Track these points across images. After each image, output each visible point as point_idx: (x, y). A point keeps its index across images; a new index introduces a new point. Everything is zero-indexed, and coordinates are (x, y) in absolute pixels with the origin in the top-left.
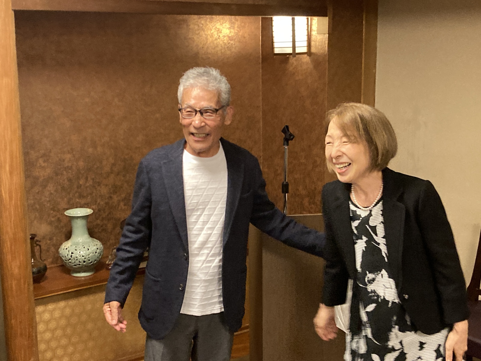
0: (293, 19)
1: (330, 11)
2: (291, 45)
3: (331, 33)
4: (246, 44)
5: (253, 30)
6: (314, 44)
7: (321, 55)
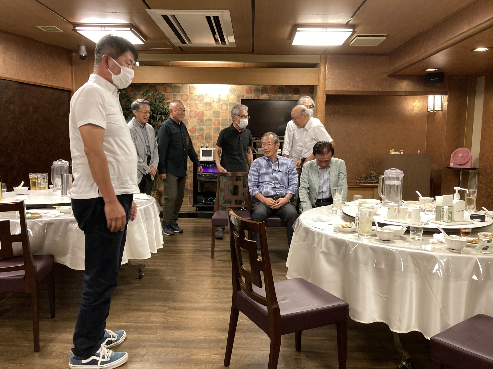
0: (434, 97)
1: (449, 93)
2: (433, 107)
3: (449, 101)
4: (421, 109)
5: (424, 103)
6: (444, 107)
7: (445, 111)
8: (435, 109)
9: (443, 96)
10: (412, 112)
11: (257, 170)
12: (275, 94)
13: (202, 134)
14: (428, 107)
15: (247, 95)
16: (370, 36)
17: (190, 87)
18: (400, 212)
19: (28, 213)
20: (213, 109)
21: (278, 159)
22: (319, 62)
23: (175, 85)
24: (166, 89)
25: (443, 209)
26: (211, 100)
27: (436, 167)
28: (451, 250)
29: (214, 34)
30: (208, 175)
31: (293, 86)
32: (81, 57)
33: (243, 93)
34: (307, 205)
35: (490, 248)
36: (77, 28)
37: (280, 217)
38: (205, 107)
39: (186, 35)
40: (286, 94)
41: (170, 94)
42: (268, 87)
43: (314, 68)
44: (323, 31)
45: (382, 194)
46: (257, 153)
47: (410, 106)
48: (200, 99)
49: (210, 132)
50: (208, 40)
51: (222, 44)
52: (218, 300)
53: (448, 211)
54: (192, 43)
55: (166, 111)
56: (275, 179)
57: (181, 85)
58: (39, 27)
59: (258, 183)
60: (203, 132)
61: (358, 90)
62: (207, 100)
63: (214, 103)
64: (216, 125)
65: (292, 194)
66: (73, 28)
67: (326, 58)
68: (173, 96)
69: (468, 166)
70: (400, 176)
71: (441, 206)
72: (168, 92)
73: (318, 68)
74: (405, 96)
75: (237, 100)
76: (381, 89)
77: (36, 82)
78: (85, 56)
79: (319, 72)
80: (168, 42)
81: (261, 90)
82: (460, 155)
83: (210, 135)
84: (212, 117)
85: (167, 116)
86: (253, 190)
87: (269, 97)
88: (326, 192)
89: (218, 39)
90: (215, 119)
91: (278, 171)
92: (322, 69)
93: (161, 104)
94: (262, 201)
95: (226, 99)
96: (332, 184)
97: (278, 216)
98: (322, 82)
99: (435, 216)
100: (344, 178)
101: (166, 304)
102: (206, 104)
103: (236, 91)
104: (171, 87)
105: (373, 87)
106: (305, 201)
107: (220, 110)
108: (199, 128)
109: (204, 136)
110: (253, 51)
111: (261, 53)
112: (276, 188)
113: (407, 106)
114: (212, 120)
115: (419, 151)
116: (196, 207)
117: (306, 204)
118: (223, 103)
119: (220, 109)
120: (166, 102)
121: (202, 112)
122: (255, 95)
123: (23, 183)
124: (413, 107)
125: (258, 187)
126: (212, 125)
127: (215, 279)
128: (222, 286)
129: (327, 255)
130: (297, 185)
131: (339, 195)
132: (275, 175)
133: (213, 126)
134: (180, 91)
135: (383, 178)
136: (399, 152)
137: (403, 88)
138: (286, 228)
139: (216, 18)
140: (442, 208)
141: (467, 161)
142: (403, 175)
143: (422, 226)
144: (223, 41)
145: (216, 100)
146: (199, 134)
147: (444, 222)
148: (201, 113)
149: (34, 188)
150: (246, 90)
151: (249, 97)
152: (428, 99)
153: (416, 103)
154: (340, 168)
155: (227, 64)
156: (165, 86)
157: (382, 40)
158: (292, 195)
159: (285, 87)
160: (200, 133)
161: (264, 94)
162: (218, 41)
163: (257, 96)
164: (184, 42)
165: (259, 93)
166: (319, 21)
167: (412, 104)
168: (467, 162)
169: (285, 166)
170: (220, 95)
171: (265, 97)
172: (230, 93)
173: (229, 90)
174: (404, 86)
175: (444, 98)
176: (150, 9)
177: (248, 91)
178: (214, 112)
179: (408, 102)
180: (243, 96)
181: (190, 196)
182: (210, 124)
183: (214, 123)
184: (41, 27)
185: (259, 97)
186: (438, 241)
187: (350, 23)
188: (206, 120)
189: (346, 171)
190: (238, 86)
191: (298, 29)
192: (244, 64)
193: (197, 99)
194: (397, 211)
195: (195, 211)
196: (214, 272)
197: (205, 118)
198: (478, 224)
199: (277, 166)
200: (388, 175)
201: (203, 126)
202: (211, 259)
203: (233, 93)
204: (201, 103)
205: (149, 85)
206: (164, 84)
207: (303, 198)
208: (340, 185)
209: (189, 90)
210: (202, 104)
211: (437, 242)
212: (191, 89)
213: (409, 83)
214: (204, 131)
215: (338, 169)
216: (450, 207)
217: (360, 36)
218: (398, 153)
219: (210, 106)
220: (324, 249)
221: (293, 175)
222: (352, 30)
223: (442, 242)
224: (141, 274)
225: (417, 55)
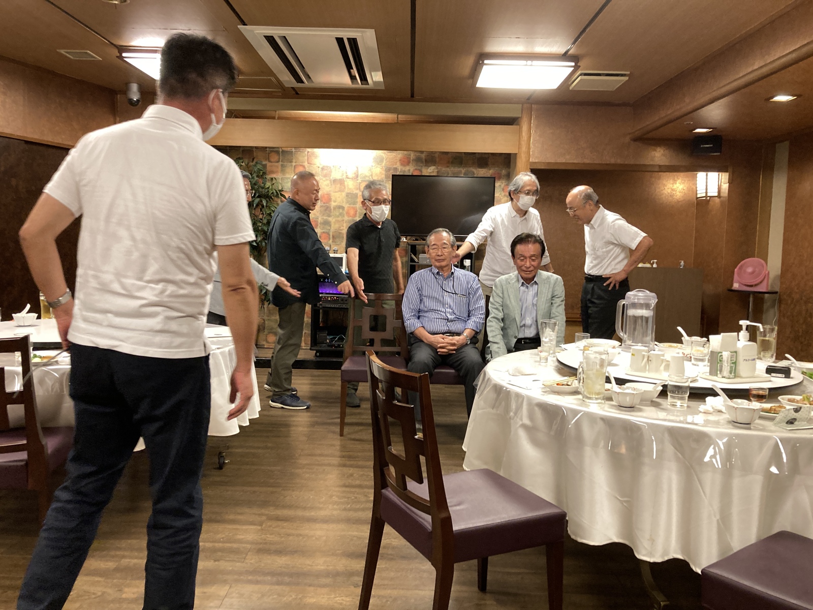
0: (707, 175)
1: (730, 169)
2: (705, 191)
3: (731, 182)
4: (685, 194)
5: (691, 185)
6: (722, 191)
7: (725, 197)
8: (709, 194)
9: (720, 174)
10: (671, 198)
11: (418, 291)
12: (448, 167)
13: (327, 231)
14: (697, 191)
15: (402, 167)
16: (603, 74)
17: (309, 153)
18: (650, 360)
19: (35, 356)
20: (346, 190)
21: (452, 273)
22: (520, 116)
23: (284, 149)
24: (268, 155)
25: (722, 356)
26: (343, 175)
27: (710, 289)
28: (735, 423)
29: (349, 67)
30: (337, 297)
31: (477, 154)
32: (130, 101)
33: (396, 165)
34: (499, 348)
35: (799, 421)
36: (124, 55)
37: (454, 368)
38: (333, 186)
39: (304, 68)
40: (466, 167)
41: (276, 164)
42: (436, 155)
43: (512, 125)
44: (526, 65)
45: (622, 330)
46: (418, 262)
47: (668, 189)
48: (324, 173)
49: (340, 227)
50: (340, 78)
51: (362, 84)
52: (349, 506)
53: (729, 359)
54: (312, 82)
55: (268, 191)
56: (447, 306)
57: (293, 150)
58: (63, 52)
59: (419, 312)
60: (329, 228)
61: (582, 162)
62: (336, 175)
63: (348, 180)
64: (351, 216)
65: (473, 330)
66: (118, 55)
67: (531, 110)
68: (280, 167)
69: (762, 288)
70: (651, 302)
71: (719, 351)
72: (272, 160)
73: (518, 124)
74: (660, 173)
75: (386, 175)
76: (619, 161)
77: (55, 141)
78: (138, 101)
79: (520, 132)
80: (273, 79)
81: (426, 161)
82: (750, 270)
83: (340, 233)
84: (345, 203)
85: (270, 200)
86: (412, 323)
87: (438, 172)
88: (531, 326)
89: (355, 76)
90: (349, 206)
91: (453, 294)
92: (525, 127)
93: (261, 181)
94: (425, 341)
95: (368, 174)
96: (540, 313)
97: (451, 366)
98: (524, 149)
99: (709, 368)
100: (560, 305)
101: (263, 511)
102: (335, 181)
103: (384, 162)
104: (278, 152)
105: (607, 157)
106: (496, 341)
107: (358, 191)
108: (322, 221)
109: (331, 234)
110: (412, 96)
111: (425, 100)
112: (448, 320)
113: (662, 188)
114: (344, 207)
115: (682, 263)
116: (315, 351)
117: (498, 346)
118: (362, 181)
119: (357, 189)
120: (268, 177)
121: (329, 195)
122: (416, 168)
123: (28, 306)
124: (673, 190)
125: (419, 318)
126: (344, 216)
127: (345, 470)
128: (358, 482)
129: (530, 430)
130: (483, 316)
131: (552, 333)
132: (448, 299)
133: (346, 218)
134: (292, 159)
135: (624, 304)
136: (650, 263)
137: (656, 159)
138: (463, 386)
139: (353, 42)
140: (720, 354)
141: (760, 280)
142: (657, 300)
143: (686, 384)
144: (364, 78)
145: (351, 175)
146: (322, 230)
147: (723, 377)
148: (326, 196)
149: (48, 316)
150: (400, 160)
151: (404, 171)
152: (697, 179)
153: (678, 185)
154: (554, 287)
155: (369, 117)
156: (267, 152)
157: (622, 80)
158: (474, 332)
159: (463, 155)
160: (323, 228)
161: (430, 166)
162: (356, 79)
163: (419, 169)
164: (299, 80)
165: (421, 165)
166: (520, 48)
167: (671, 186)
168: (761, 282)
169: (464, 285)
170: (357, 168)
171: (431, 171)
172: (374, 165)
173: (373, 159)
174: (659, 156)
175: (723, 177)
176: (244, 24)
177: (403, 161)
178: (348, 195)
179: (664, 182)
180: (396, 169)
181: (307, 332)
182: (340, 214)
183: (348, 213)
184: (66, 52)
185: (421, 172)
186: (713, 408)
187: (570, 52)
188: (335, 208)
189: (564, 293)
190: (388, 153)
191: (486, 62)
192: (398, 118)
193: (320, 173)
194: (646, 359)
195: (314, 357)
196: (344, 459)
197: (333, 204)
198: (779, 381)
199: (451, 284)
200: (631, 300)
201: (329, 217)
202: (339, 437)
203: (378, 164)
204: (327, 180)
205: (241, 149)
206: (266, 147)
207: (493, 337)
208: (554, 316)
209: (308, 158)
210: (328, 182)
211: (712, 410)
212: (311, 156)
213: (667, 152)
214: (330, 226)
215: (551, 290)
216: (733, 354)
217: (586, 74)
218: (648, 265)
219: (340, 185)
220: (526, 421)
221: (477, 300)
222: (573, 64)
223: (720, 411)
224: (222, 461)
225: (678, 107)
